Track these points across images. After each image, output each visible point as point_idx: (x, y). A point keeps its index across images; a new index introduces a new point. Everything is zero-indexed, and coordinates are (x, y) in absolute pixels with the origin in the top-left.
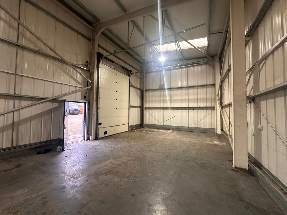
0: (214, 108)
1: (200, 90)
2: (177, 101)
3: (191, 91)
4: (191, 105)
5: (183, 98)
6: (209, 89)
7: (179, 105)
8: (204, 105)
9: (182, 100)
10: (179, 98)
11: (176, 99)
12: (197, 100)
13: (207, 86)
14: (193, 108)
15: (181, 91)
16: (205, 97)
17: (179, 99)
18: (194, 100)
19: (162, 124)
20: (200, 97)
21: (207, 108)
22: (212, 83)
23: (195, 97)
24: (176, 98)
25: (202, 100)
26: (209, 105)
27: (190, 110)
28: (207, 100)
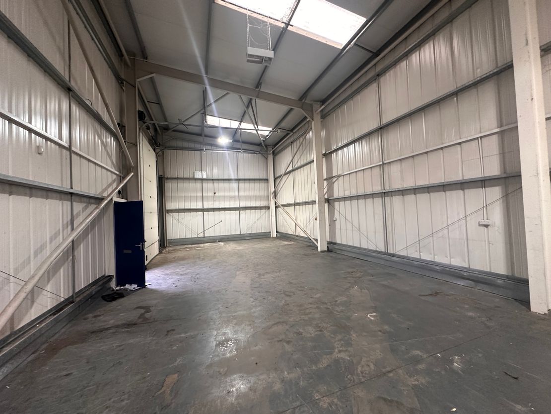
0: (268, 208)
1: (252, 185)
2: (224, 198)
3: (242, 185)
4: (242, 205)
5: (232, 194)
6: (262, 185)
7: (227, 205)
8: (257, 204)
9: (231, 198)
10: (227, 194)
11: (222, 196)
12: (249, 198)
13: (260, 180)
14: (246, 208)
15: (228, 184)
16: (258, 194)
17: (226, 196)
18: (246, 198)
19: (201, 235)
20: (252, 194)
21: (261, 208)
22: (265, 177)
23: (247, 194)
24: (221, 194)
25: (255, 198)
26: (263, 204)
27: (241, 212)
28: (260, 198)
